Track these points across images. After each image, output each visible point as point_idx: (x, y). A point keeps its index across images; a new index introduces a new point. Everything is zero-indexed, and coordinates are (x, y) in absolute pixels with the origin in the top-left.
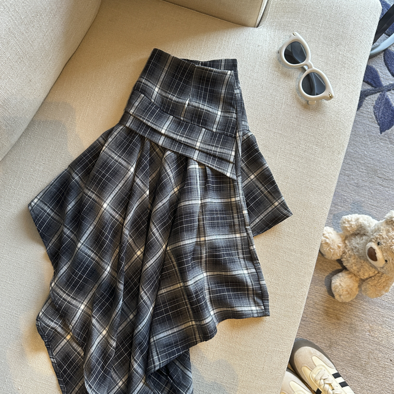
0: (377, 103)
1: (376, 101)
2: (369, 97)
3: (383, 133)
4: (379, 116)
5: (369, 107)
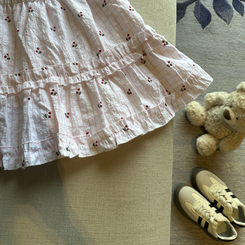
1: (194, 8)
2: (189, 6)
3: (205, 29)
4: (198, 17)
5: (190, 13)
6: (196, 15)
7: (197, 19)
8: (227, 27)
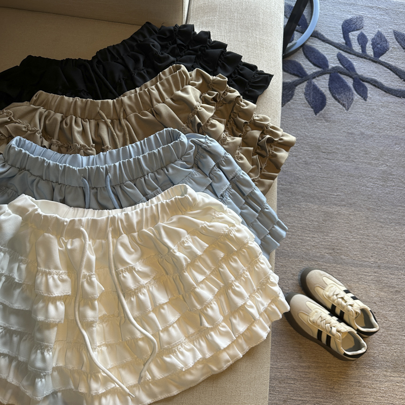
0: (307, 90)
1: (305, 89)
2: (298, 86)
3: (318, 114)
4: (310, 100)
5: (300, 95)
6: (307, 97)
7: (308, 102)
8: (345, 113)
